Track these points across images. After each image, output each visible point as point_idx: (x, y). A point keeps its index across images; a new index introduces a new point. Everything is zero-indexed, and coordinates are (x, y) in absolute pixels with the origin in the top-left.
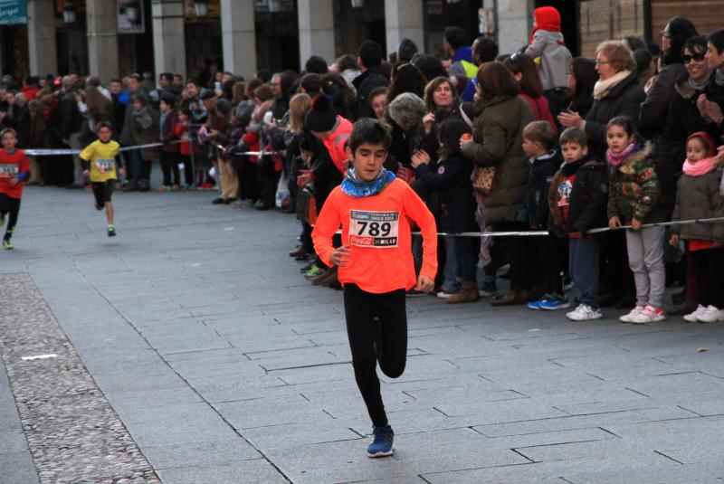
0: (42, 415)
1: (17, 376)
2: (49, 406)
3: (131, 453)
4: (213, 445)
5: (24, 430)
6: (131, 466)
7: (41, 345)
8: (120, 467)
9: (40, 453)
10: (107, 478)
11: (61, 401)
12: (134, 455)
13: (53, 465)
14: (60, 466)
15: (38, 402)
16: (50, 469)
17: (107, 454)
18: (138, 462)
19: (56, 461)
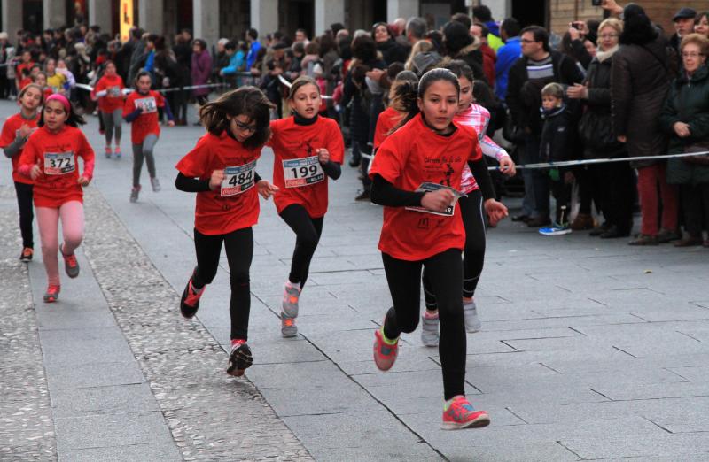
0: (124, 300)
1: (99, 269)
2: (129, 293)
3: (200, 332)
4: (264, 329)
5: (112, 310)
6: (202, 341)
7: (115, 245)
8: (193, 342)
9: (127, 328)
10: (183, 349)
11: (138, 290)
12: (202, 333)
13: (139, 337)
14: (146, 338)
15: (119, 290)
16: (138, 340)
17: (181, 331)
18: (207, 339)
19: (141, 335)
